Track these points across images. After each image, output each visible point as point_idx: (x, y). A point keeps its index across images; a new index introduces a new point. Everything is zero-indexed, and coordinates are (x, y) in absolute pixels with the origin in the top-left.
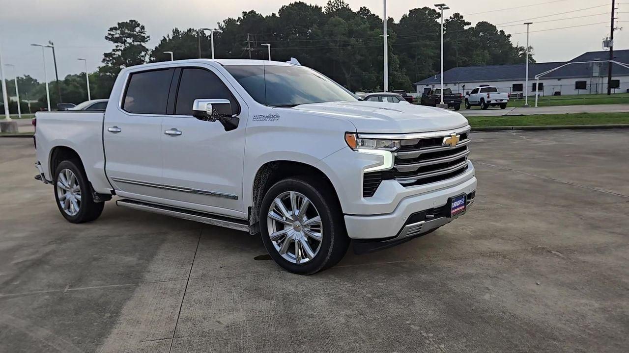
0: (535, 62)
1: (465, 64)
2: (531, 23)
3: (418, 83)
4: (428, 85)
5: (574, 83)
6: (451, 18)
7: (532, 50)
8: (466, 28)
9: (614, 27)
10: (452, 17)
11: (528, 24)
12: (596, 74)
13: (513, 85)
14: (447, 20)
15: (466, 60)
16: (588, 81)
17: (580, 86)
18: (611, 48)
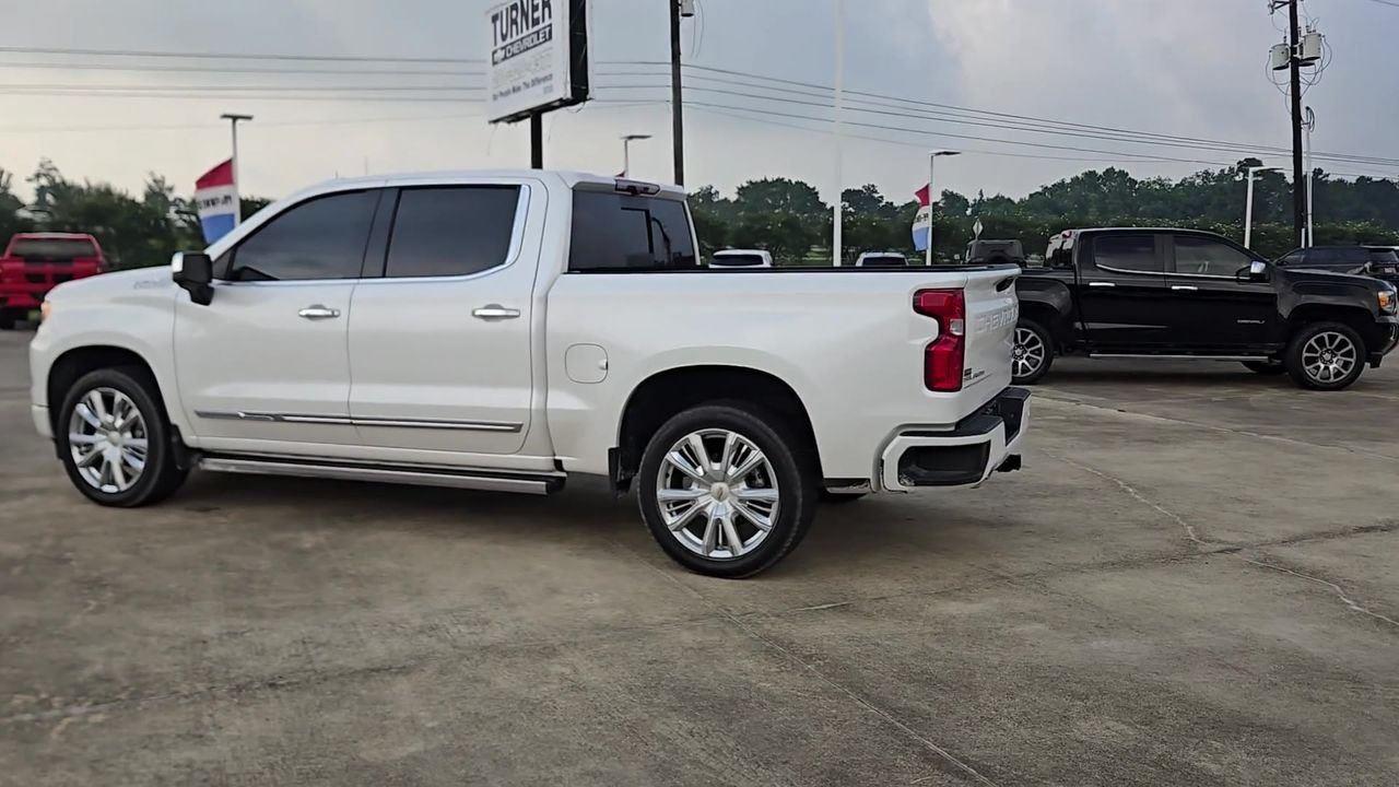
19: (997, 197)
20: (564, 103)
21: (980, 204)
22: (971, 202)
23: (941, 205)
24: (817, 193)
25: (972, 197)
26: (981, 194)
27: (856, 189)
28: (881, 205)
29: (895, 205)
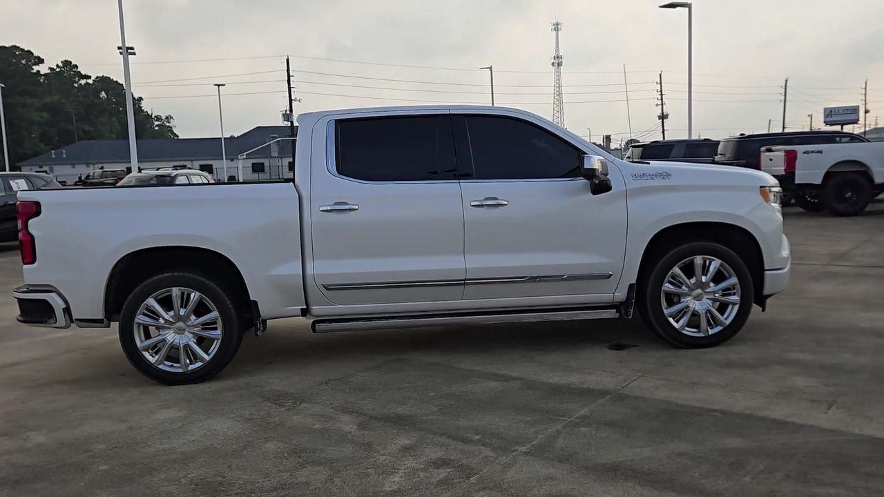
0: (178, 136)
1: (88, 136)
2: (224, 85)
3: (25, 163)
4: (41, 167)
5: (251, 165)
6: (58, 66)
7: (172, 120)
8: (83, 82)
9: (293, 98)
10: (60, 65)
11: (219, 85)
12: (275, 154)
13: (200, 165)
14: (51, 69)
15: (90, 131)
16: (266, 162)
17: (258, 168)
18: (292, 123)
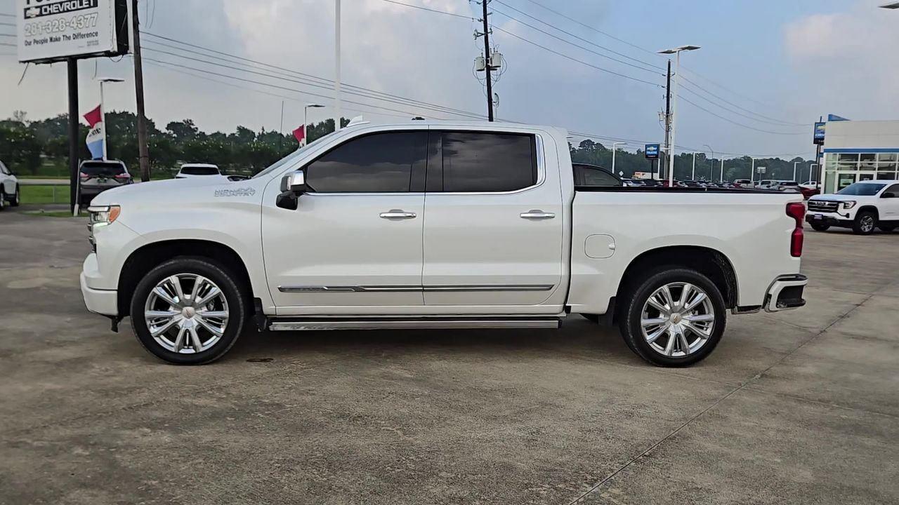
19: (273, 132)
20: (108, 54)
21: (262, 136)
22: (257, 134)
23: (237, 135)
24: (153, 123)
25: (257, 131)
26: (263, 129)
27: (179, 122)
28: (196, 133)
29: (206, 133)
